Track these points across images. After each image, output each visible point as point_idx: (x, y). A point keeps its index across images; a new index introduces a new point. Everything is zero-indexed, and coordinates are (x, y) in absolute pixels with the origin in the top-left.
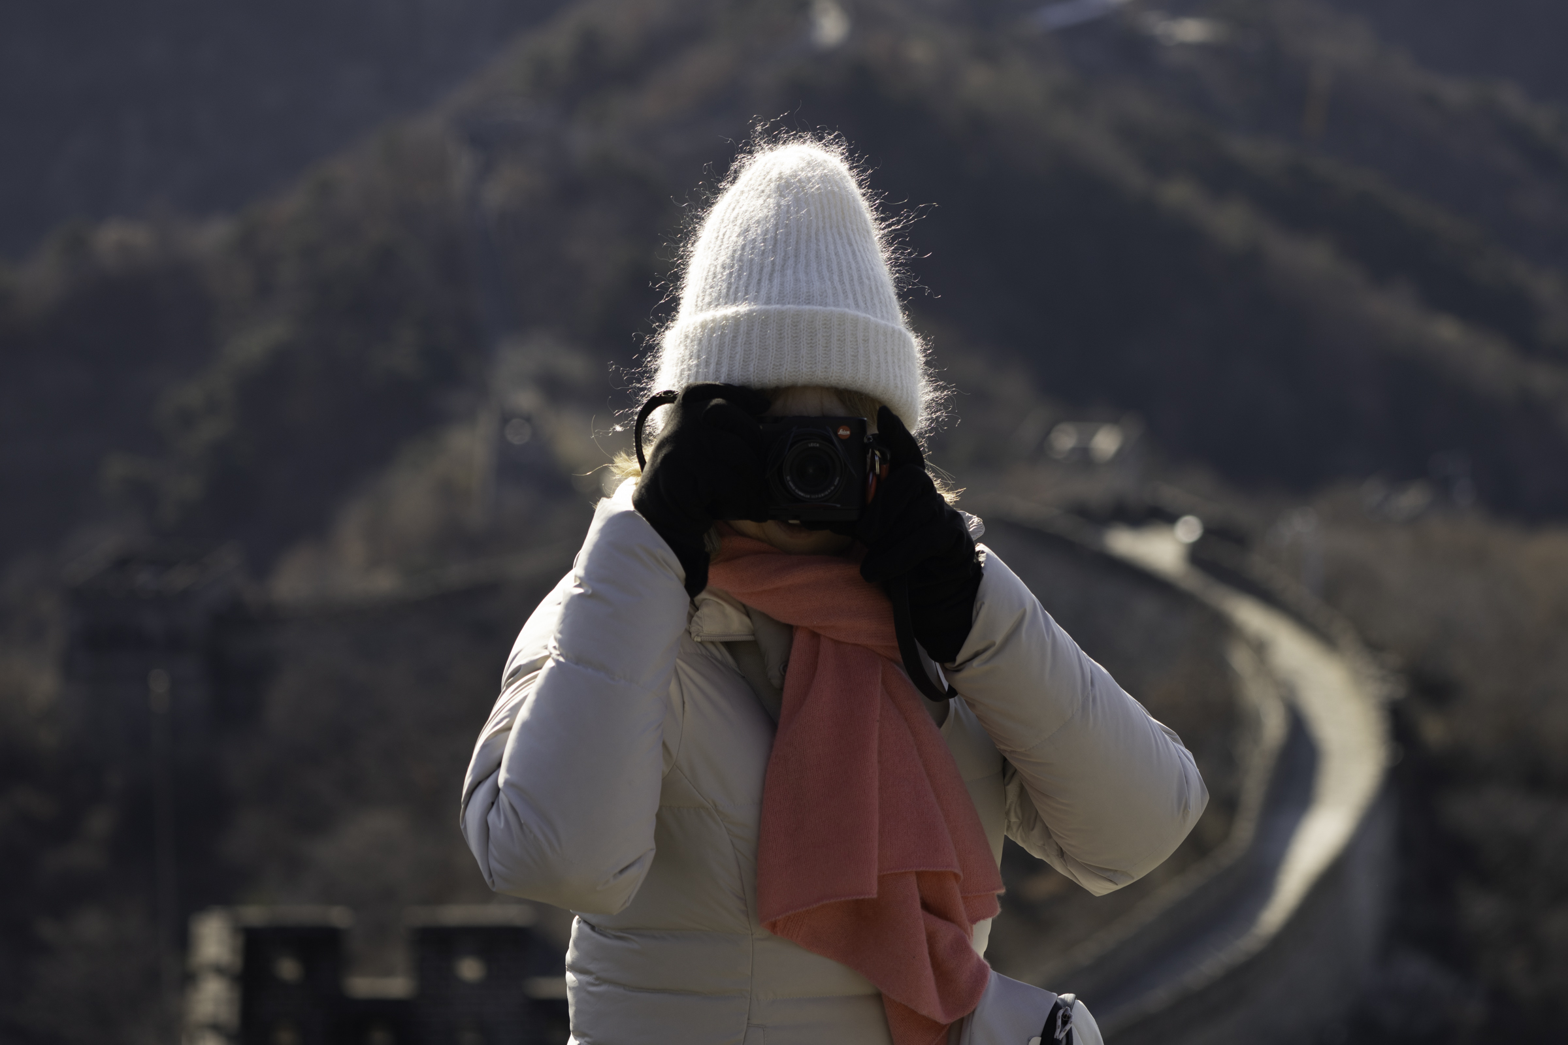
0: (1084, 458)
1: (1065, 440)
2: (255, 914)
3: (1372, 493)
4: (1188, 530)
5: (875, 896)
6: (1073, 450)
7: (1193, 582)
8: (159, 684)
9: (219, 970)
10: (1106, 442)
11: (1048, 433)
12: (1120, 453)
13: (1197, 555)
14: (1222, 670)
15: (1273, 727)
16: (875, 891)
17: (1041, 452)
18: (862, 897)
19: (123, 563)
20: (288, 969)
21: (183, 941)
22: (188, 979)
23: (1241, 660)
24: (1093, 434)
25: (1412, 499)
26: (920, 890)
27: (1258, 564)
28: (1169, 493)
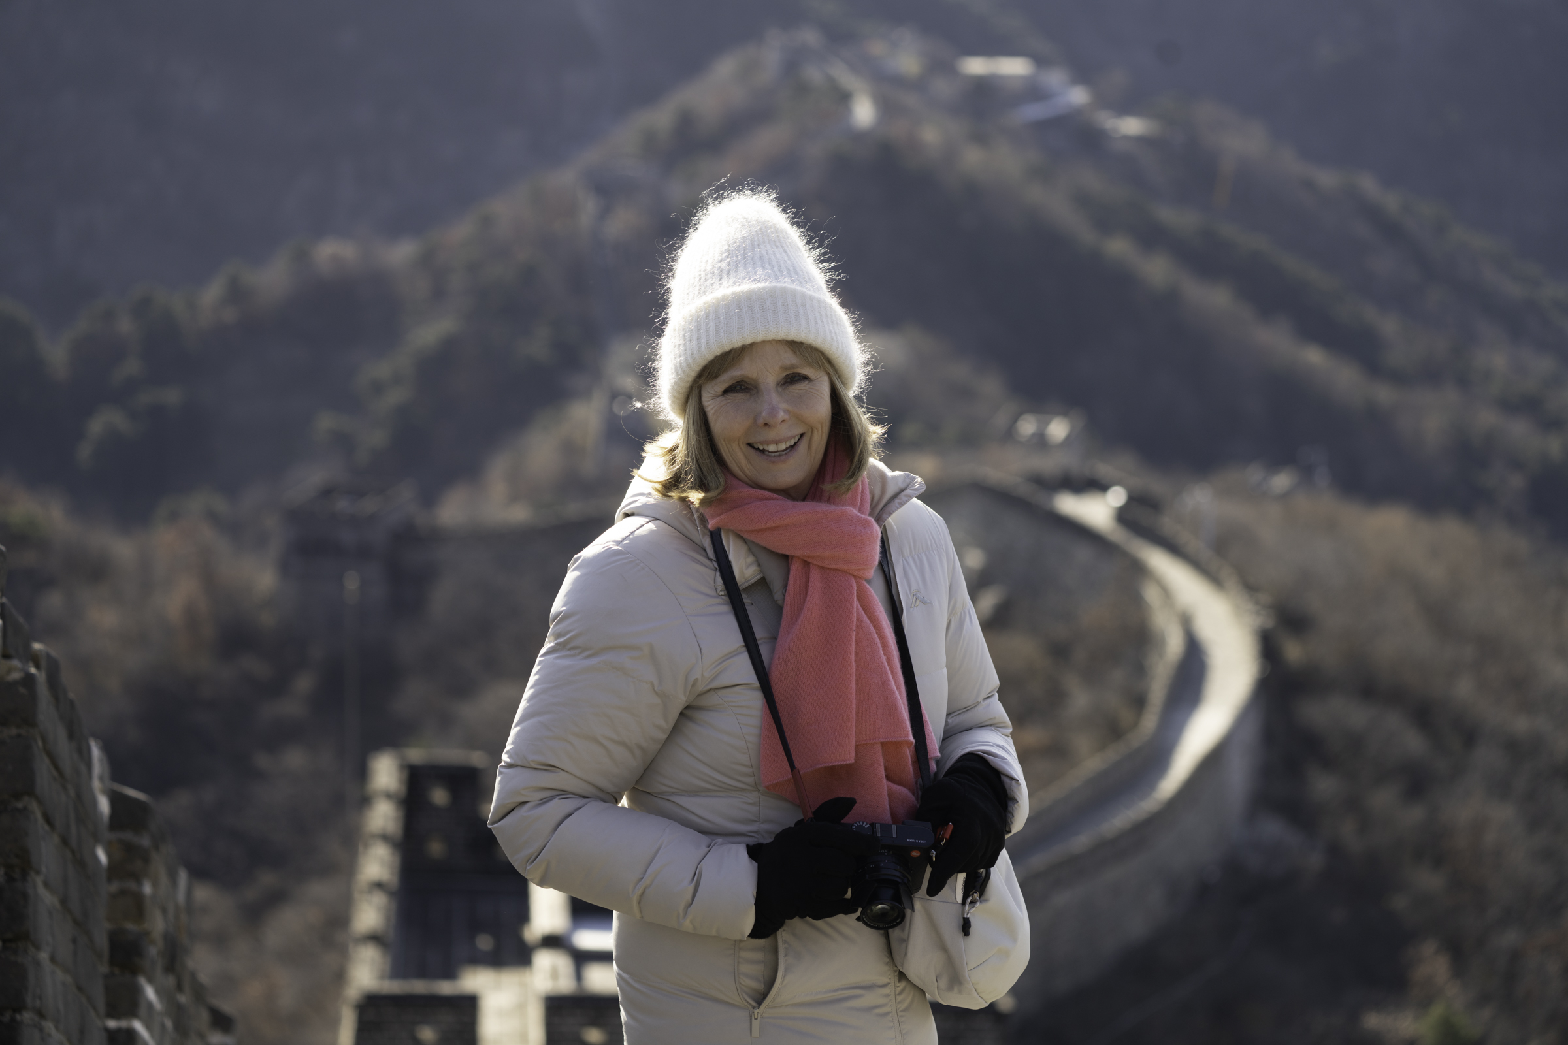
0: (1041, 442)
1: (1027, 426)
2: (416, 755)
3: (1254, 474)
4: (1116, 497)
5: (853, 761)
6: (1033, 435)
7: (1118, 535)
8: (352, 583)
9: (389, 796)
10: (1058, 429)
11: (1015, 420)
12: (1068, 438)
13: (1123, 516)
14: (1137, 601)
15: (1174, 645)
16: (853, 758)
17: (1009, 435)
18: (845, 763)
19: (328, 492)
20: (439, 796)
21: (363, 773)
22: (365, 801)
23: (1151, 594)
24: (1047, 423)
25: (1282, 481)
26: (885, 760)
27: (1167, 524)
28: (1103, 469)
